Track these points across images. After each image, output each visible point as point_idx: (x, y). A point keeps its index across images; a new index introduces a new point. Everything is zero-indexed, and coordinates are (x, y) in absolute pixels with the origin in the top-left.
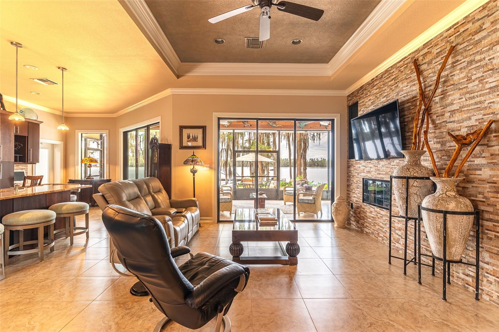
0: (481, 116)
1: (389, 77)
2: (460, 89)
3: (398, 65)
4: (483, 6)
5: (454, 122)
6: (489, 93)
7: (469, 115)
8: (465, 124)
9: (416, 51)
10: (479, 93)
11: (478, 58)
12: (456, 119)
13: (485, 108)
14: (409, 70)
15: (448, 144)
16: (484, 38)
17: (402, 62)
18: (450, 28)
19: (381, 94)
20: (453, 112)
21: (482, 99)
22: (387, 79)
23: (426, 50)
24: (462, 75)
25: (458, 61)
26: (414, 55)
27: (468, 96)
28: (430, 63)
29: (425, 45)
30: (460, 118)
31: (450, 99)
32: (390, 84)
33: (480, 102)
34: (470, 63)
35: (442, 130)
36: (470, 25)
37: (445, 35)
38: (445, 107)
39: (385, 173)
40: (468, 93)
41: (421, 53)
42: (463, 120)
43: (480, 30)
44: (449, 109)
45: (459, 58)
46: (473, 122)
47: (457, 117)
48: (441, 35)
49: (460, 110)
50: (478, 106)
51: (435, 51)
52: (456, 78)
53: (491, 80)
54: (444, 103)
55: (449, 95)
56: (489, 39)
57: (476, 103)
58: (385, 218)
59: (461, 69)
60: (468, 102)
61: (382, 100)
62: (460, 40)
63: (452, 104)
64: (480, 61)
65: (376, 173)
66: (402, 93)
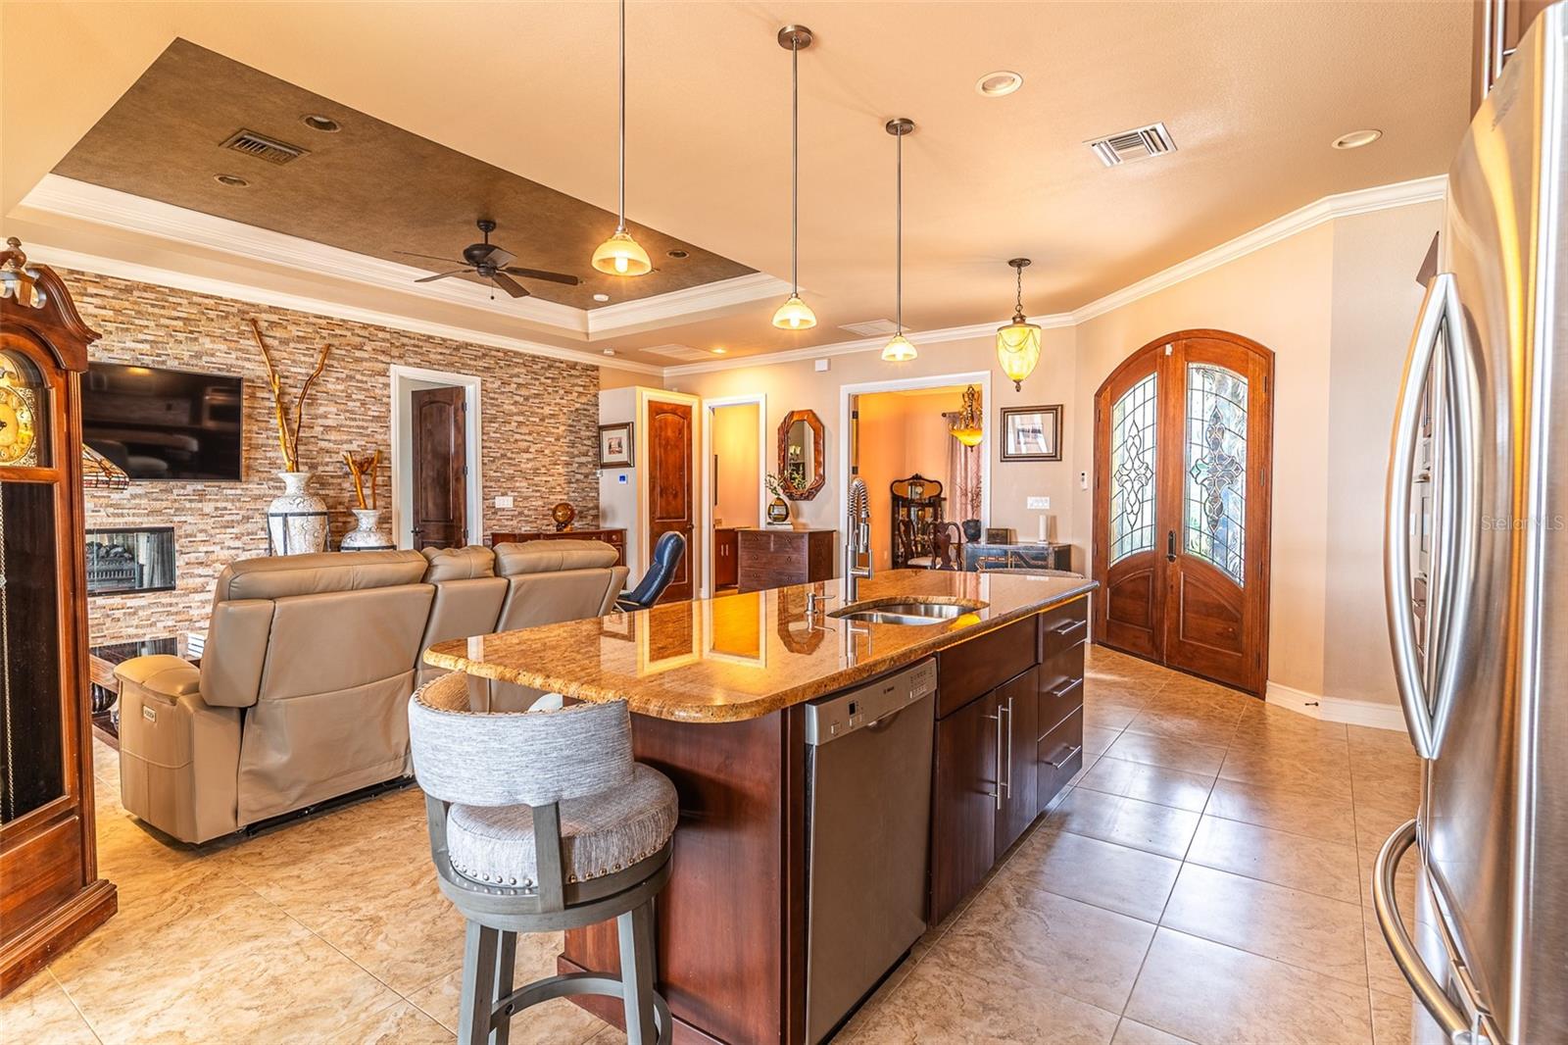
0: (363, 443)
1: (163, 307)
2: (336, 403)
3: (196, 299)
4: (364, 324)
5: (329, 441)
6: (372, 421)
7: (350, 438)
8: (346, 447)
9: (253, 305)
10: (361, 417)
11: (358, 377)
12: (333, 438)
13: (368, 435)
14: (234, 327)
15: (320, 468)
16: (366, 360)
17: (212, 302)
18: (320, 317)
19: (127, 330)
20: (327, 428)
21: (365, 424)
22: (153, 306)
23: (274, 318)
24: (339, 387)
25: (332, 366)
26: (245, 308)
27: (348, 415)
28: (284, 342)
29: (273, 309)
30: (338, 438)
31: (322, 410)
32: (163, 321)
33: (362, 427)
34: (351, 378)
35: (310, 447)
36: (349, 334)
37: (312, 320)
38: (316, 417)
39: (146, 511)
40: (348, 411)
41: (264, 316)
42: (342, 442)
43: (360, 348)
44: (320, 421)
45: (335, 363)
46: (354, 447)
47: (333, 436)
48: (306, 315)
49: (337, 428)
50: (361, 431)
51: (294, 331)
52: (330, 386)
53: (373, 408)
54: (312, 412)
55: (321, 405)
56: (371, 364)
57: (358, 427)
58: (149, 612)
59: (338, 379)
60: (348, 423)
61: (130, 345)
62: (336, 342)
63: (326, 417)
64: (362, 382)
65: (103, 513)
66: (214, 360)
